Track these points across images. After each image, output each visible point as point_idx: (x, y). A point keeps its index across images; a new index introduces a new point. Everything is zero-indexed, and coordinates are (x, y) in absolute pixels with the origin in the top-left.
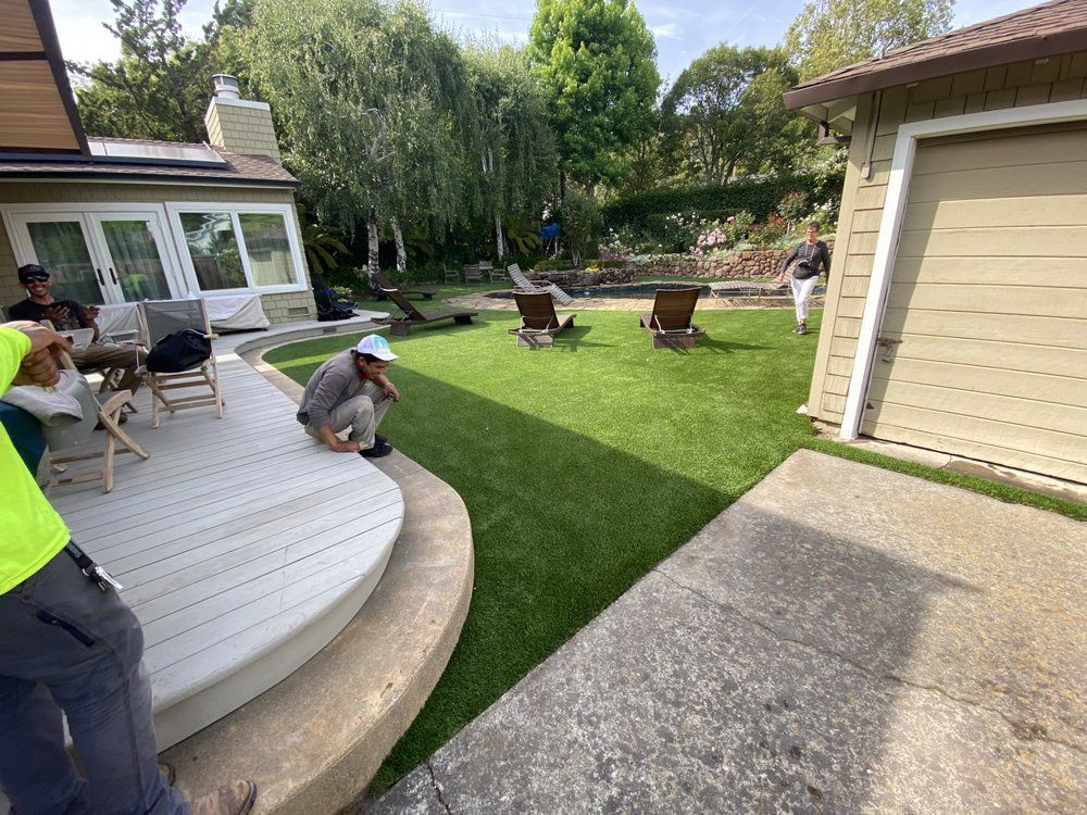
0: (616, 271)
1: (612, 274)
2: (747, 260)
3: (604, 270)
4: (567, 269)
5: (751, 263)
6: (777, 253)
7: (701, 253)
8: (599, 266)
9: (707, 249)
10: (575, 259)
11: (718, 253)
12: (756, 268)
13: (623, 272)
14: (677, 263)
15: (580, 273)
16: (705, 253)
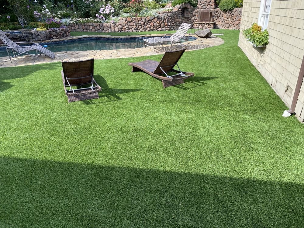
0: (58, 30)
1: (56, 32)
2: (130, 22)
3: (50, 30)
4: (17, 29)
5: (132, 24)
6: (143, 18)
7: (104, 18)
8: (46, 26)
9: (107, 16)
10: (21, 21)
11: (113, 18)
12: (135, 26)
13: (62, 30)
14: (90, 24)
15: (33, 31)
16: (106, 18)
